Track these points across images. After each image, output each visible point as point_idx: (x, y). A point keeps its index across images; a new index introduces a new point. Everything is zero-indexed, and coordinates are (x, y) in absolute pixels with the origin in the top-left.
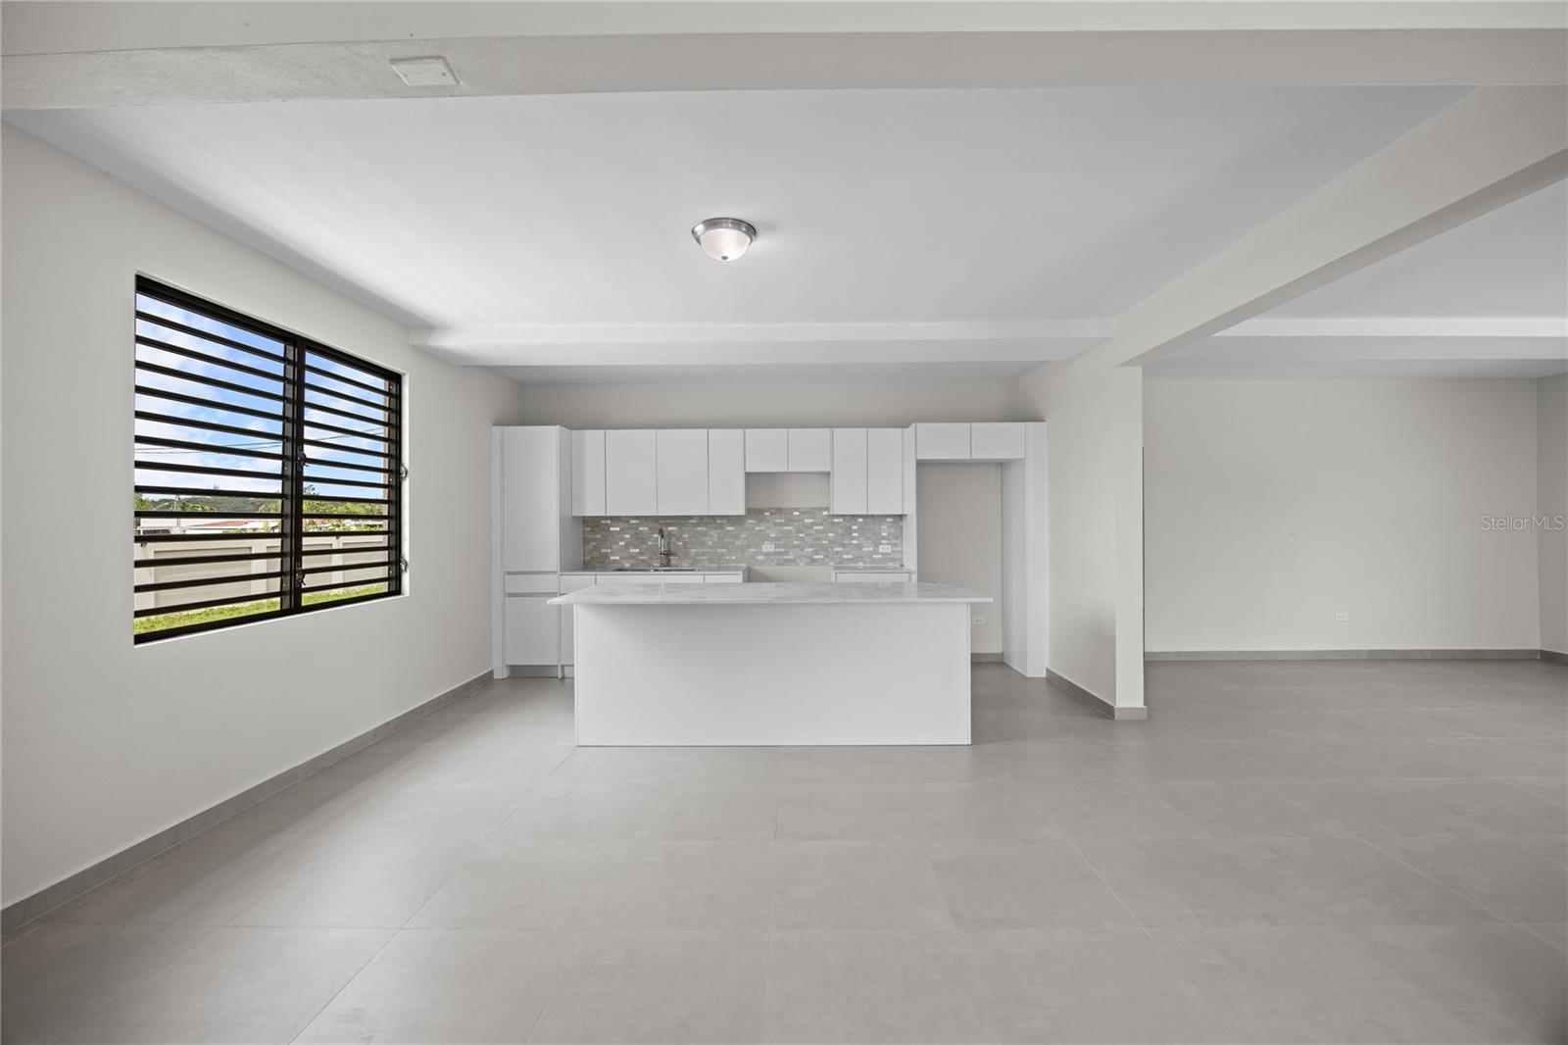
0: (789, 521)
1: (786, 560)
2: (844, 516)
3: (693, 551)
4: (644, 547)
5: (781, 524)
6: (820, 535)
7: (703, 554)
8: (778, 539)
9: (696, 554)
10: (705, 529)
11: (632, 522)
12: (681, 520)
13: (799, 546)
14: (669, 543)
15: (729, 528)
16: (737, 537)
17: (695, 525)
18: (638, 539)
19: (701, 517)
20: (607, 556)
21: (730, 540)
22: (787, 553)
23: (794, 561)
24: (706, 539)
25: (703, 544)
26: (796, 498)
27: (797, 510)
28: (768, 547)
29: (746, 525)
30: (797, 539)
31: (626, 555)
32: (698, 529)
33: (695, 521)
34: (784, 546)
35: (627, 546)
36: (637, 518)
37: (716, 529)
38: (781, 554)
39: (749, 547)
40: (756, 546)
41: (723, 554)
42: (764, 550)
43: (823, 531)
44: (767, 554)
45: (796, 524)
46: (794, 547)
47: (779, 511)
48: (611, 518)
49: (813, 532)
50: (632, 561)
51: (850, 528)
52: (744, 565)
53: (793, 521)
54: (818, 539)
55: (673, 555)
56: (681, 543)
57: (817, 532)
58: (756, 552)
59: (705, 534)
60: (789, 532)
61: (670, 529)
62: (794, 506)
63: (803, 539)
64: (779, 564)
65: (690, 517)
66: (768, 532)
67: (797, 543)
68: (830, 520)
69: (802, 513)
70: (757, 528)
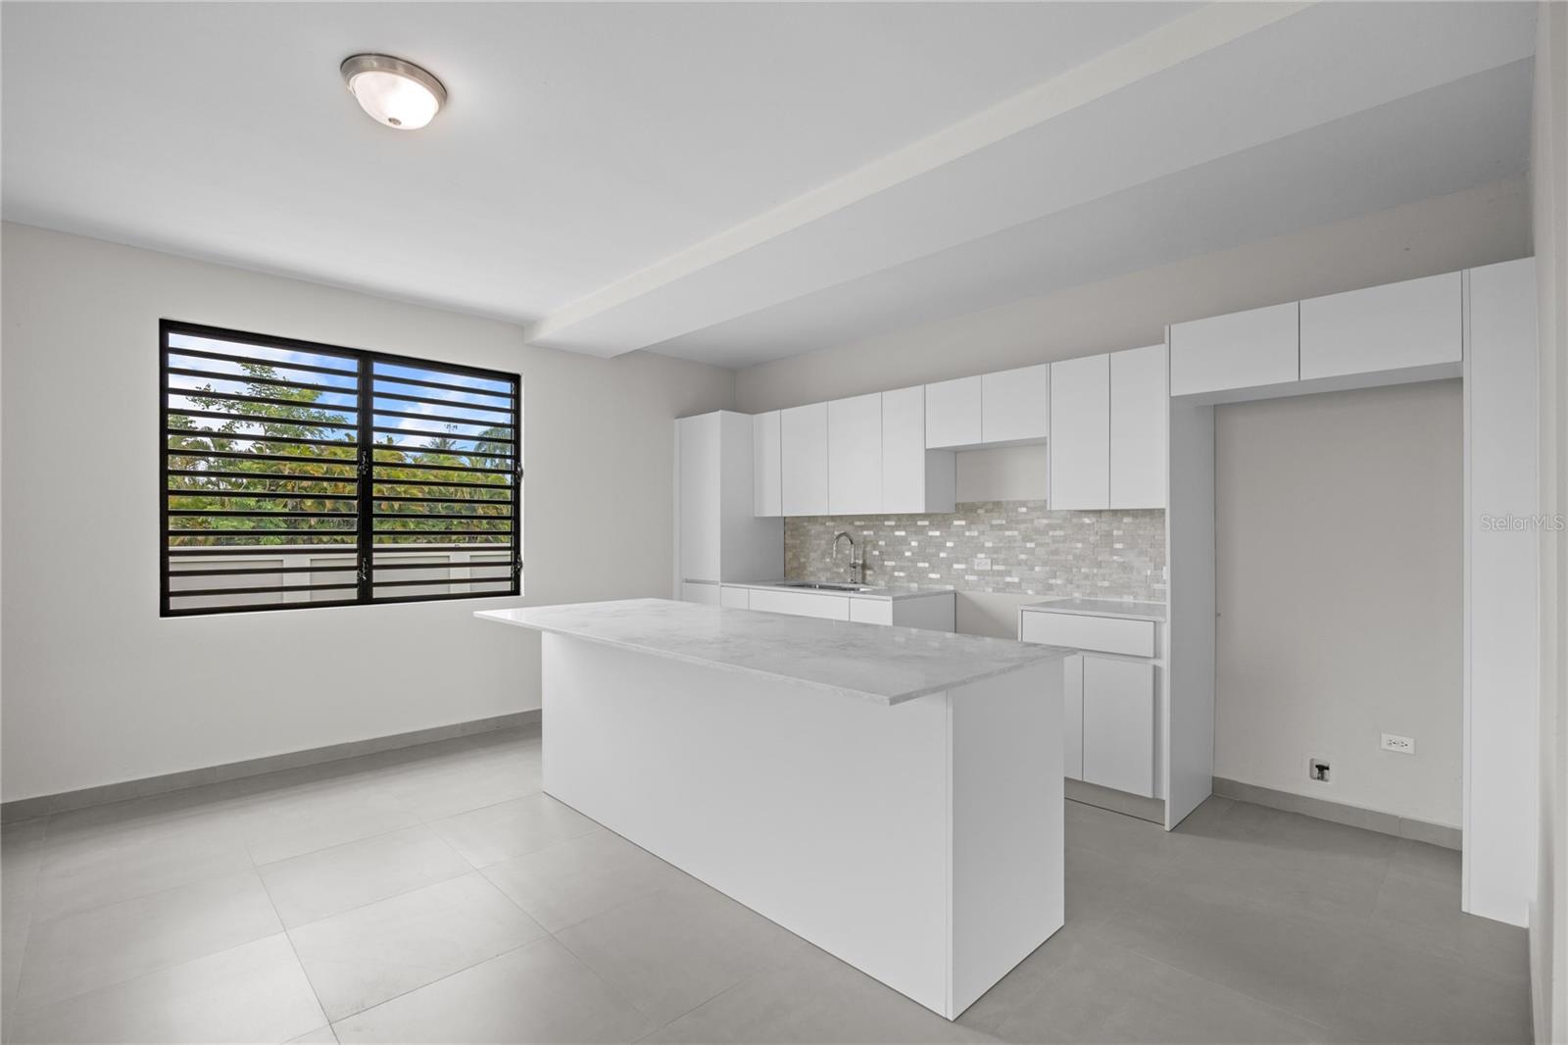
0: (1012, 524)
1: (1008, 584)
2: (1099, 514)
3: (891, 564)
4: (839, 556)
5: (1001, 528)
8: (996, 550)
10: (903, 533)
11: (826, 523)
12: (875, 520)
13: (1025, 562)
14: (864, 552)
15: (931, 533)
16: (943, 546)
17: (893, 528)
19: (899, 517)
20: (802, 566)
21: (935, 550)
22: (1009, 573)
23: (1018, 585)
24: (904, 548)
25: (901, 555)
26: (1018, 486)
27: (1023, 504)
28: (982, 561)
29: (952, 529)
30: (1025, 551)
31: (821, 566)
32: (897, 533)
33: (892, 523)
34: (1005, 562)
35: (822, 555)
36: (829, 518)
37: (916, 533)
38: (1000, 573)
39: (958, 561)
40: (966, 560)
41: (924, 570)
42: (978, 567)
43: (1065, 539)
44: (981, 573)
45: (1022, 527)
46: (1019, 563)
47: (998, 505)
48: (808, 519)
49: (1048, 540)
50: (828, 575)
51: (1109, 534)
52: (950, 588)
53: (1018, 522)
54: (1056, 552)
55: (869, 569)
56: (876, 553)
57: (1055, 540)
58: (966, 571)
59: (904, 541)
60: (1011, 539)
61: (865, 533)
62: (1022, 498)
63: (1031, 552)
64: (997, 590)
65: (887, 517)
66: (982, 539)
67: (1023, 557)
68: (1075, 521)
69: (1031, 510)
70: (967, 534)
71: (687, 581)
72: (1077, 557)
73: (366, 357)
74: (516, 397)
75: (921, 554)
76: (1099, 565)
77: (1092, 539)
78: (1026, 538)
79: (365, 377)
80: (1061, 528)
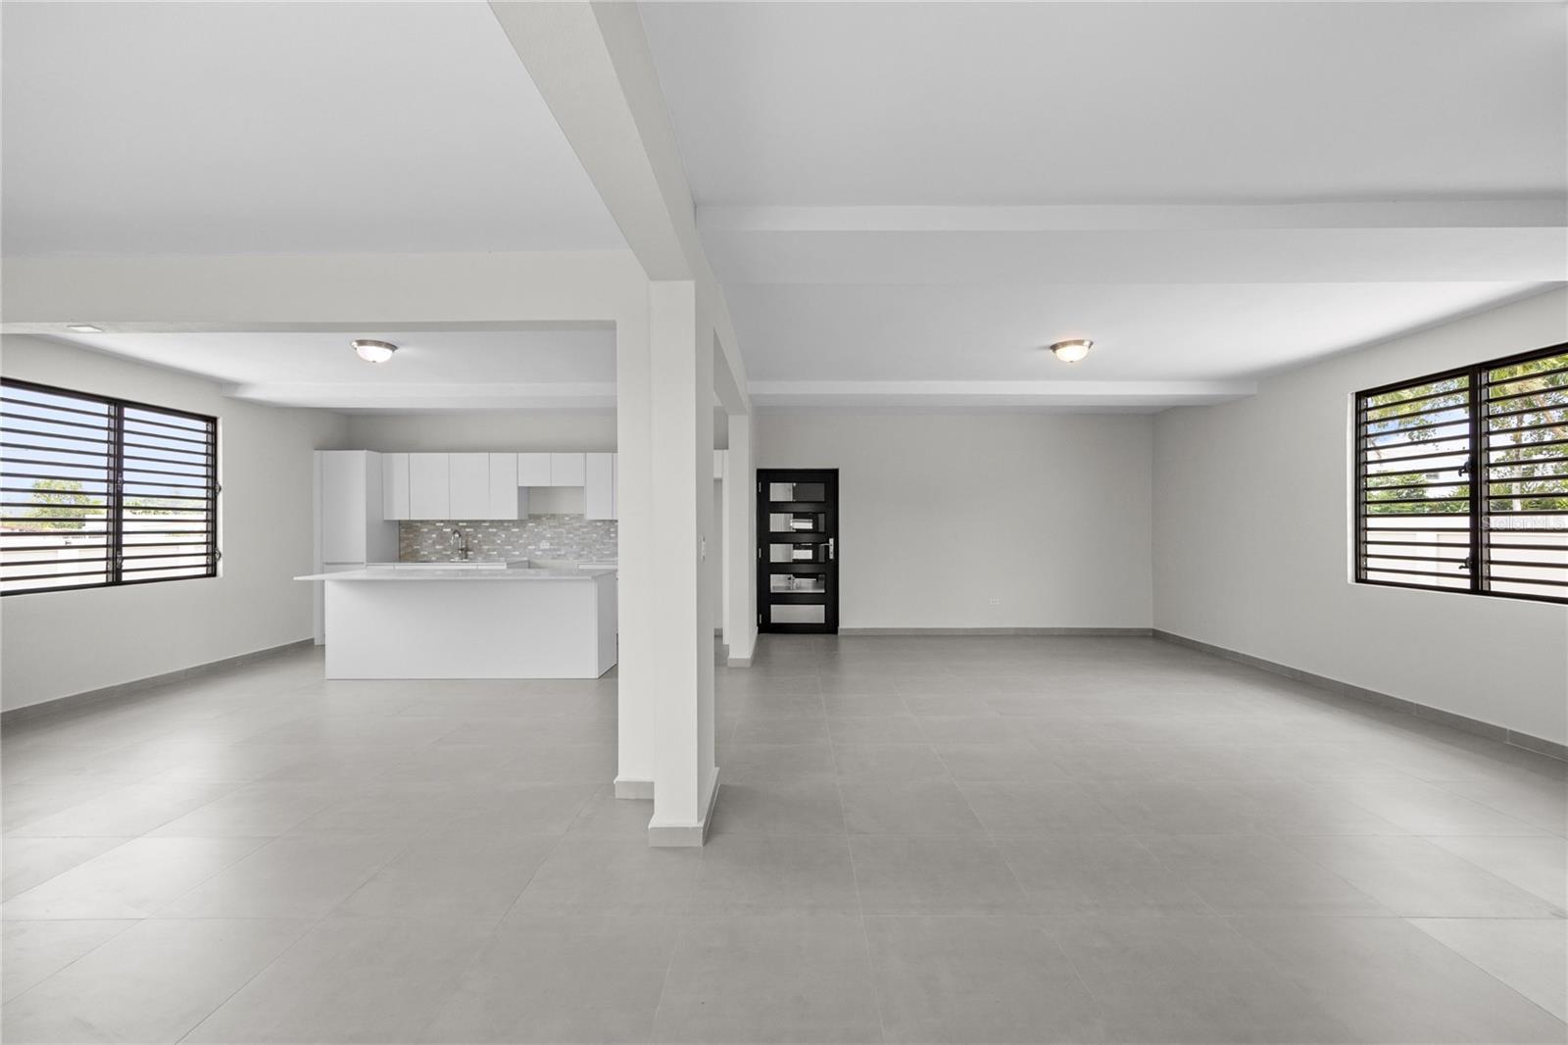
0: (561, 525)
1: (559, 555)
2: (604, 521)
3: (486, 547)
4: (447, 544)
5: (555, 527)
6: (587, 536)
7: (494, 550)
8: (552, 538)
9: (489, 550)
10: (495, 530)
11: (438, 524)
12: (475, 524)
13: (568, 544)
14: (467, 542)
15: (514, 530)
16: (521, 537)
17: (488, 527)
18: (443, 538)
19: (492, 522)
20: (417, 551)
21: (516, 539)
22: (559, 550)
23: (565, 555)
24: (496, 538)
25: (494, 542)
26: (565, 507)
27: (567, 515)
28: (545, 545)
29: (527, 528)
30: (567, 538)
31: (432, 550)
32: (490, 530)
33: (487, 524)
34: (557, 544)
35: (434, 544)
36: (442, 521)
37: (504, 530)
38: (554, 550)
39: (530, 545)
40: (535, 544)
41: (508, 550)
42: (542, 548)
43: (588, 533)
44: (544, 550)
45: (567, 527)
46: (565, 544)
47: (553, 516)
48: (422, 522)
49: (579, 533)
50: (438, 556)
51: (609, 530)
52: (526, 559)
53: (565, 524)
54: (584, 539)
55: (470, 551)
56: (476, 541)
57: (583, 533)
58: (535, 549)
59: (495, 534)
60: (561, 533)
61: (468, 530)
62: (565, 512)
63: (572, 539)
64: (553, 558)
65: (484, 521)
66: (544, 533)
67: (566, 541)
68: (594, 524)
69: (571, 519)
70: (536, 530)
71: (327, 564)
72: (594, 541)
73: (119, 404)
74: (214, 434)
75: (507, 541)
76: (604, 544)
77: (601, 532)
78: (569, 532)
79: (119, 418)
80: (585, 527)
